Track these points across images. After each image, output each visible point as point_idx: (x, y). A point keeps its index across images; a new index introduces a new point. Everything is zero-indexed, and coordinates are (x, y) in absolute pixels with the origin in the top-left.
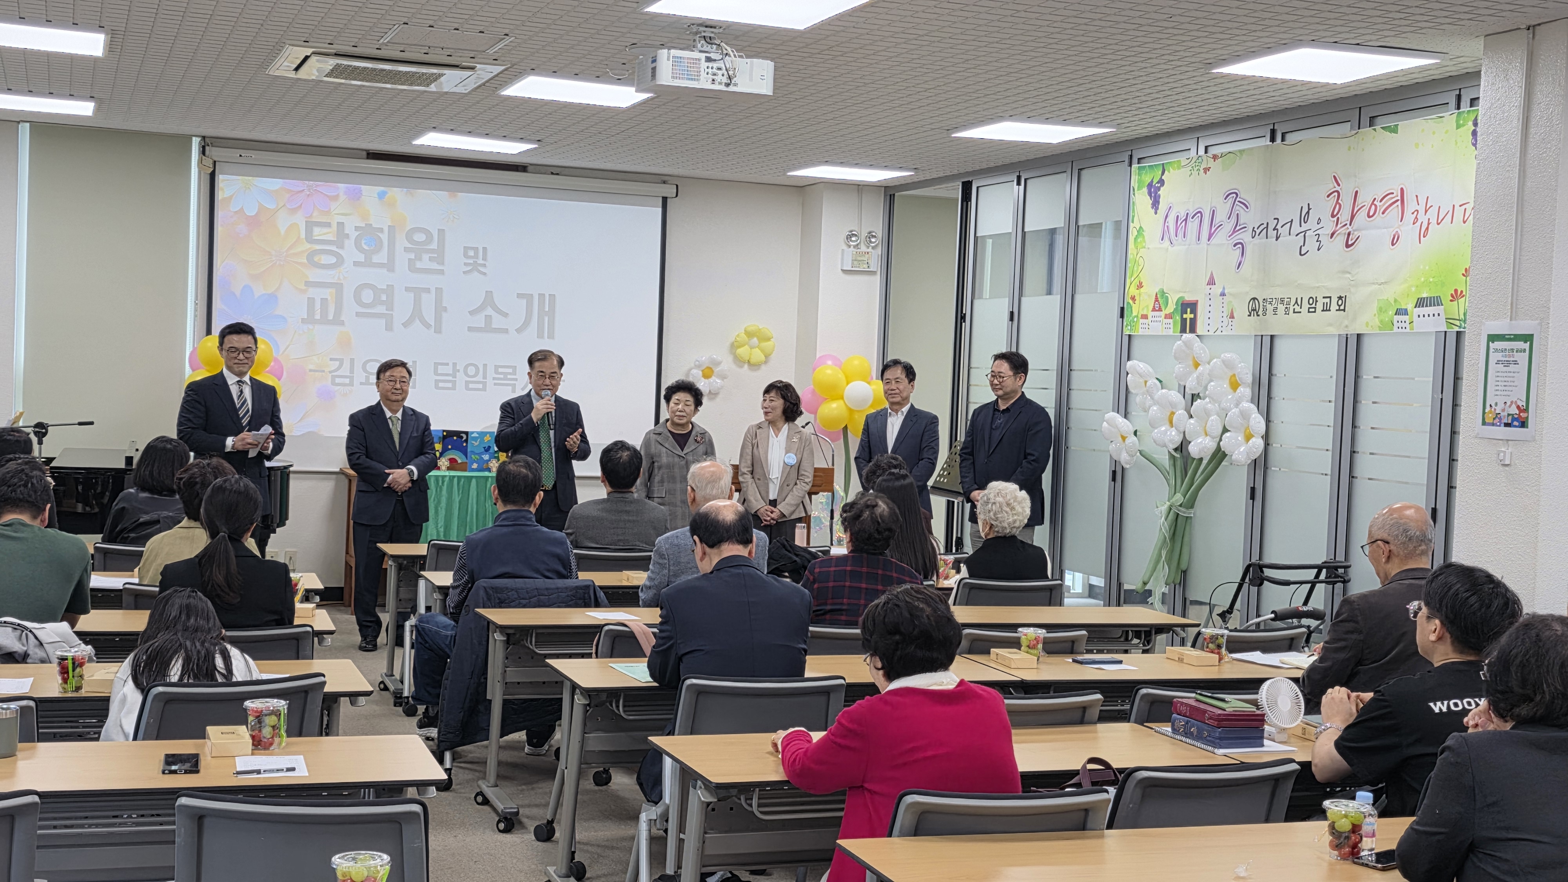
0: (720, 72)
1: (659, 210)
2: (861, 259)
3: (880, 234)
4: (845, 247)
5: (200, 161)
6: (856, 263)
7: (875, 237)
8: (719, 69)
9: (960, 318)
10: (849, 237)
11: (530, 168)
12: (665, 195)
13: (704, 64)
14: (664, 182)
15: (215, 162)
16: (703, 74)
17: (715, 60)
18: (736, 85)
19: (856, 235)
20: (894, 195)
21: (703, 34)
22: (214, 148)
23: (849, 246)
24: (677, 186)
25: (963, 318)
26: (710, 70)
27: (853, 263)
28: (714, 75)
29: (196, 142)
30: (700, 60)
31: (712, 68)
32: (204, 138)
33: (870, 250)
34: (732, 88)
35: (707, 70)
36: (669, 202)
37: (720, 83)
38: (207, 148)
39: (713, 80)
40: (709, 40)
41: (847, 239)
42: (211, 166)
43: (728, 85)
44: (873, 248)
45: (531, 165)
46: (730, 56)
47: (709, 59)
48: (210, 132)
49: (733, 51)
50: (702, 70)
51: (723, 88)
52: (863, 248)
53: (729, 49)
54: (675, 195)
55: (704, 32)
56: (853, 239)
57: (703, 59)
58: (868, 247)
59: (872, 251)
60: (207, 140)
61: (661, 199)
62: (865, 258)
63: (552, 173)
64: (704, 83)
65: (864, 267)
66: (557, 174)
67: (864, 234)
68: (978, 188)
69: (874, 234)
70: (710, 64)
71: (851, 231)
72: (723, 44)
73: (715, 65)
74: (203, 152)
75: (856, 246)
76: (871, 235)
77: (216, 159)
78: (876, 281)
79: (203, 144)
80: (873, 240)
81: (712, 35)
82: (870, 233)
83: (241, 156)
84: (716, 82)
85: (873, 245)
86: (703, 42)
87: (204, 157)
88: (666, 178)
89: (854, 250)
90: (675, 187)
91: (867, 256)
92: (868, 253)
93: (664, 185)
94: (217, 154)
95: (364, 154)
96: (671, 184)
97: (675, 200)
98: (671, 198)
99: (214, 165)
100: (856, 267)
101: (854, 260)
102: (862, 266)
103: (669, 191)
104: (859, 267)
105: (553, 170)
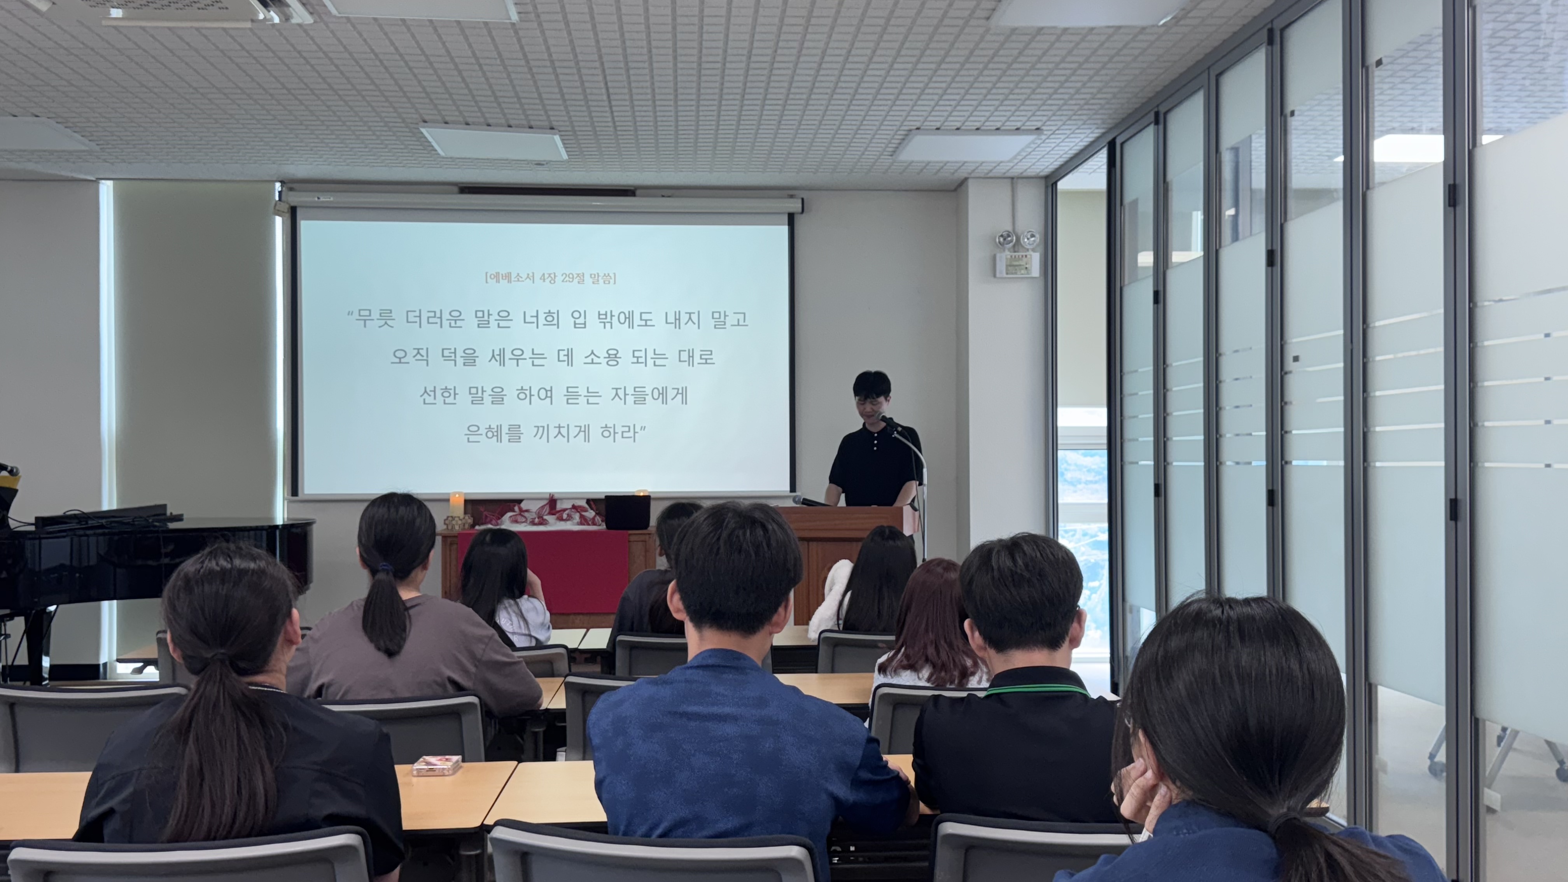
1: (785, 229)
2: (1017, 263)
3: (1040, 233)
4: (996, 251)
6: (1010, 268)
7: (1033, 236)
10: (1001, 239)
12: (791, 211)
14: (792, 196)
20: (1055, 184)
22: (291, 193)
23: (1003, 250)
24: (803, 200)
27: (1007, 270)
29: (276, 187)
33: (1029, 252)
36: (796, 218)
38: (285, 194)
41: (999, 241)
44: (1033, 250)
45: (637, 188)
48: (292, 174)
52: (1022, 251)
54: (800, 210)
56: (1008, 241)
58: (1026, 250)
59: (1032, 253)
61: (788, 216)
62: (1023, 263)
63: (663, 196)
66: (669, 197)
67: (1021, 234)
69: (1031, 233)
71: (1004, 232)
74: (279, 196)
75: (1010, 250)
76: (1029, 235)
77: (293, 204)
79: (283, 189)
80: (1033, 241)
82: (1028, 232)
83: (318, 198)
85: (1033, 246)
88: (791, 192)
89: (1009, 253)
90: (800, 201)
91: (1025, 259)
92: (1026, 256)
93: (792, 200)
94: (294, 198)
95: (456, 189)
96: (797, 198)
97: (804, 215)
98: (798, 213)
99: (293, 211)
100: (1012, 274)
101: (1010, 266)
102: (1019, 273)
103: (794, 206)
104: (1016, 273)
105: (664, 192)
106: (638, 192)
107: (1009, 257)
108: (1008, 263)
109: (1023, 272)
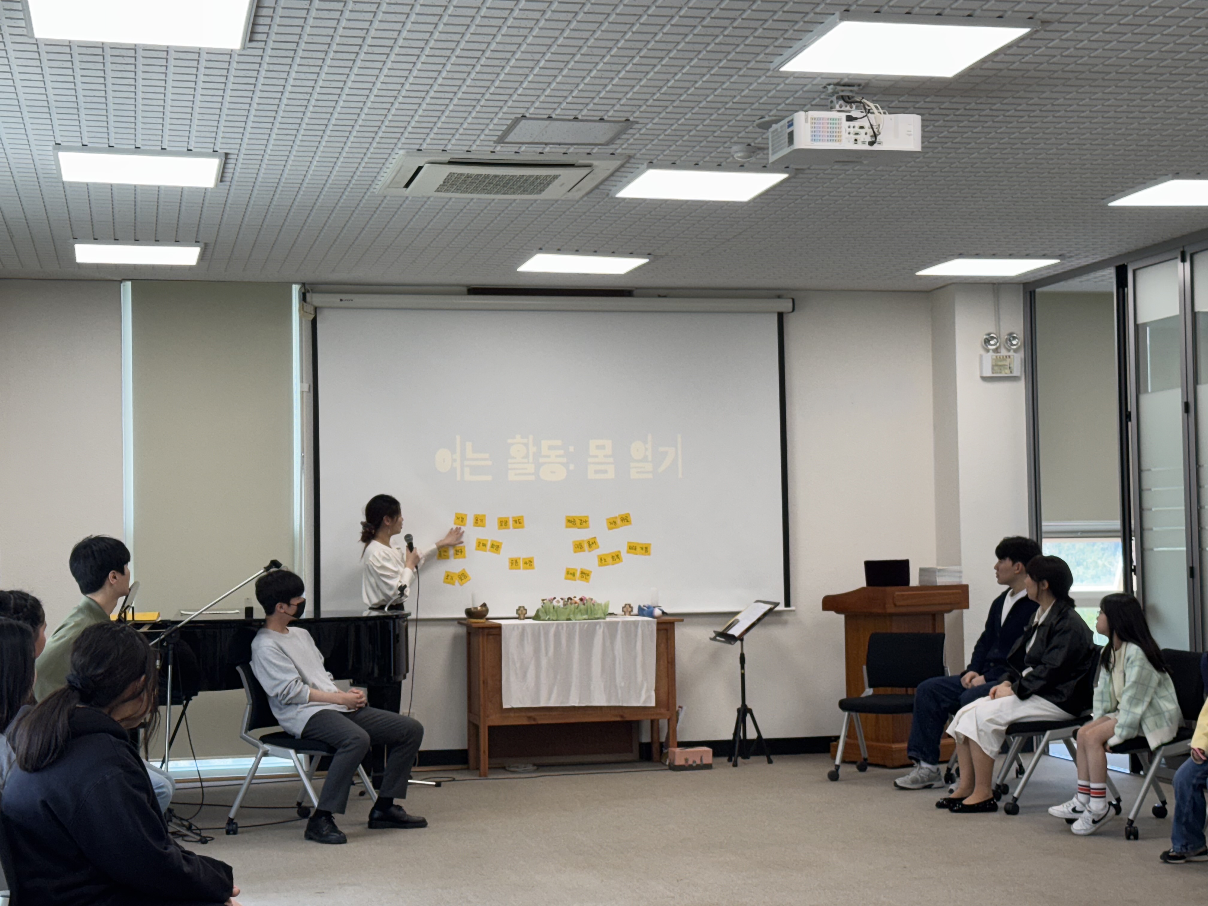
0: (862, 131)
1: (775, 327)
2: (1002, 364)
3: (1021, 336)
4: (982, 352)
5: (302, 309)
6: (996, 368)
7: (1014, 338)
8: (862, 127)
9: (1125, 417)
10: (987, 341)
11: (635, 293)
12: (781, 310)
13: (845, 124)
14: (779, 297)
15: (316, 309)
16: (845, 135)
17: (856, 119)
18: (880, 143)
19: (993, 338)
20: (1034, 291)
21: (841, 94)
22: (314, 295)
23: (988, 351)
24: (793, 299)
25: (1128, 416)
26: (852, 130)
27: (993, 369)
28: (857, 134)
29: (296, 289)
30: (840, 119)
31: (854, 127)
32: (303, 284)
33: (1011, 353)
34: (876, 147)
35: (848, 130)
36: (785, 316)
37: (864, 143)
38: (308, 296)
39: (856, 140)
40: (848, 100)
41: (985, 342)
42: (313, 312)
43: (871, 143)
44: (1015, 351)
45: (637, 288)
46: (873, 113)
47: (850, 119)
48: (310, 276)
49: (876, 107)
50: (843, 130)
51: (867, 147)
52: (1004, 352)
53: (872, 105)
54: (791, 310)
55: (843, 91)
56: (992, 342)
57: (844, 119)
58: (1009, 351)
59: (1015, 354)
60: (307, 287)
61: (776, 315)
62: (1007, 363)
63: (659, 296)
64: (846, 144)
65: (1006, 373)
66: (665, 296)
67: (1004, 336)
68: (1134, 272)
69: (1015, 335)
70: (851, 124)
71: (989, 334)
72: (864, 101)
73: (857, 124)
74: (303, 298)
75: (996, 351)
76: (1011, 337)
77: (317, 305)
78: (1020, 388)
79: (303, 290)
80: (1014, 342)
81: (850, 94)
82: (1011, 334)
83: (341, 300)
84: (859, 142)
85: (1014, 347)
86: (841, 102)
87: (305, 304)
88: (779, 293)
89: (993, 354)
90: (791, 301)
91: (1008, 360)
92: (1009, 357)
93: (779, 300)
95: (465, 289)
96: (787, 298)
97: (792, 314)
98: (787, 313)
99: (316, 311)
100: (997, 373)
101: (997, 365)
102: (1003, 372)
103: (785, 305)
104: (1001, 373)
105: (661, 293)
107: (994, 357)
108: (993, 364)
109: (1007, 371)
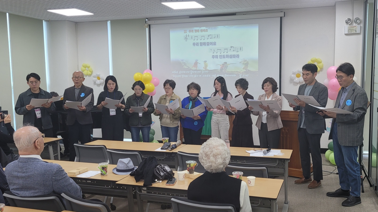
1: (280, 22)
2: (352, 29)
3: (361, 19)
4: (346, 25)
10: (347, 21)
12: (281, 16)
14: (282, 12)
24: (284, 12)
27: (348, 31)
36: (283, 19)
38: (147, 22)
52: (354, 24)
61: (280, 18)
63: (244, 14)
67: (354, 19)
75: (350, 24)
76: (358, 19)
78: (361, 37)
83: (155, 22)
85: (358, 23)
87: (145, 24)
88: (282, 11)
89: (349, 26)
91: (355, 27)
92: (355, 26)
94: (149, 23)
95: (189, 17)
97: (285, 17)
98: (283, 17)
99: (150, 26)
100: (350, 32)
101: (350, 30)
102: (352, 32)
103: (282, 14)
105: (244, 13)
106: (236, 14)
107: (349, 27)
108: (349, 29)
109: (354, 32)
